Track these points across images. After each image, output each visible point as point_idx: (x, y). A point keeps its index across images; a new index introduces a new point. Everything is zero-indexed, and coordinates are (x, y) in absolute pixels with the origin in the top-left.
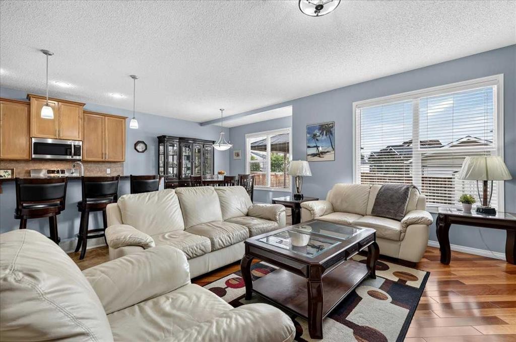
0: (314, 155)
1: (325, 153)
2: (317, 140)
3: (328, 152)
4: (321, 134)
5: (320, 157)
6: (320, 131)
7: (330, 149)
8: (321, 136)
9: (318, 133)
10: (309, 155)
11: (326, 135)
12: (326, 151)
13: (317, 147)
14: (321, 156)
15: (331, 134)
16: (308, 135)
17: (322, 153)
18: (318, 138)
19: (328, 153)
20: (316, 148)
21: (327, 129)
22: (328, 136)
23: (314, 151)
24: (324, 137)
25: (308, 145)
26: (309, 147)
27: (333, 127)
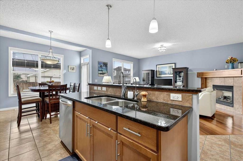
0: (101, 74)
1: (105, 73)
2: (102, 68)
3: (106, 73)
9: (102, 65)
10: (99, 74)
11: (105, 67)
13: (102, 71)
14: (103, 74)
15: (107, 67)
16: (99, 66)
18: (102, 67)
21: (106, 65)
23: (101, 72)
25: (99, 69)
27: (107, 64)
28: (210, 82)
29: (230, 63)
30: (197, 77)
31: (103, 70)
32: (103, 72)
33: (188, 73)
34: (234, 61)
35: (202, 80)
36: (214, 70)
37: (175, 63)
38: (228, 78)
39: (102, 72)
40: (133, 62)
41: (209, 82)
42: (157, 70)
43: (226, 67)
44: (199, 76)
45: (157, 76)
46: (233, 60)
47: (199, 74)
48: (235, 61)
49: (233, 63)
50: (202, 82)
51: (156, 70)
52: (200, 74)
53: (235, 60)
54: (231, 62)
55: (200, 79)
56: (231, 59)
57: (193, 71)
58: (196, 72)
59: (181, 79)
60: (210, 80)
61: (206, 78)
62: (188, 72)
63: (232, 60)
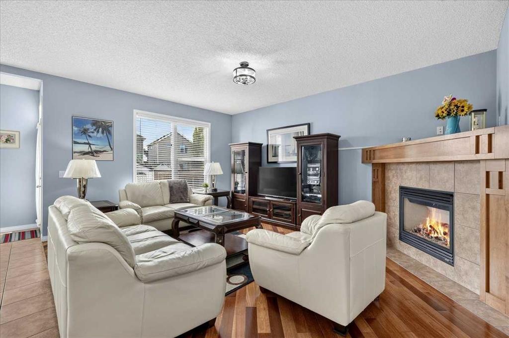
0: (84, 153)
1: (101, 152)
2: (90, 136)
3: (104, 151)
4: (95, 130)
5: (93, 156)
6: (94, 128)
7: (108, 148)
8: (96, 133)
9: (90, 127)
10: (75, 152)
11: (103, 133)
12: (102, 150)
13: (89, 144)
14: (95, 155)
15: (110, 133)
16: (75, 129)
17: (97, 152)
18: (91, 134)
19: (105, 153)
20: (88, 146)
21: (103, 126)
22: (105, 134)
23: (86, 148)
24: (100, 135)
25: (75, 140)
26: (76, 143)
27: (111, 126)
28: (393, 177)
29: (447, 118)
30: (362, 163)
31: (91, 142)
32: (94, 148)
33: (338, 151)
34: (460, 108)
35: (374, 171)
36: (404, 139)
37: (309, 125)
38: (438, 166)
39: (90, 146)
40: (210, 124)
41: (391, 177)
42: (270, 143)
43: (439, 129)
44: (367, 159)
45: (269, 161)
46: (456, 106)
47: (367, 154)
48: (463, 111)
49: (456, 114)
50: (373, 177)
51: (265, 144)
52: (369, 152)
53: (463, 107)
54: (449, 114)
55: (369, 169)
56: (450, 105)
57: (350, 146)
58: (359, 148)
59: (317, 169)
60: (394, 172)
61: (384, 165)
62: (339, 149)
63: (452, 107)
